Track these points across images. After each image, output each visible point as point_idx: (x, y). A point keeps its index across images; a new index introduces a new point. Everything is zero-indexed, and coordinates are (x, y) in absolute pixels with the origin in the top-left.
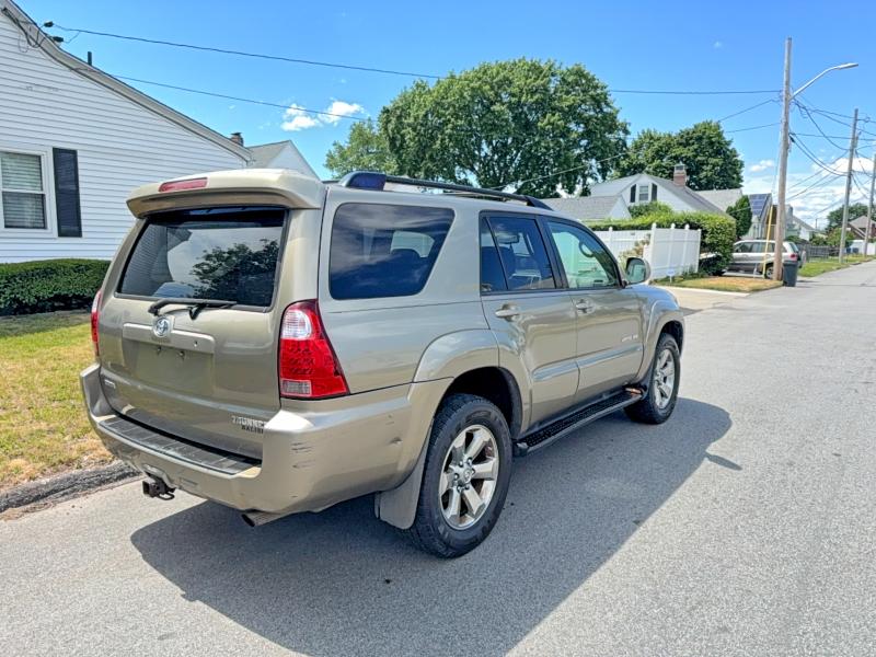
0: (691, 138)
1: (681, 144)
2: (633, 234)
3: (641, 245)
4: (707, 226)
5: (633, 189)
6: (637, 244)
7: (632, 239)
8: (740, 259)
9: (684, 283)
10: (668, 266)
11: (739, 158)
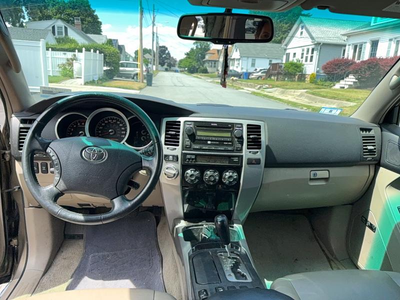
0: (76, 6)
1: (70, 7)
2: (65, 54)
3: (71, 61)
4: (106, 53)
5: (53, 27)
6: (68, 60)
7: (64, 56)
8: (122, 71)
9: (104, 84)
10: (92, 74)
11: (99, 20)
